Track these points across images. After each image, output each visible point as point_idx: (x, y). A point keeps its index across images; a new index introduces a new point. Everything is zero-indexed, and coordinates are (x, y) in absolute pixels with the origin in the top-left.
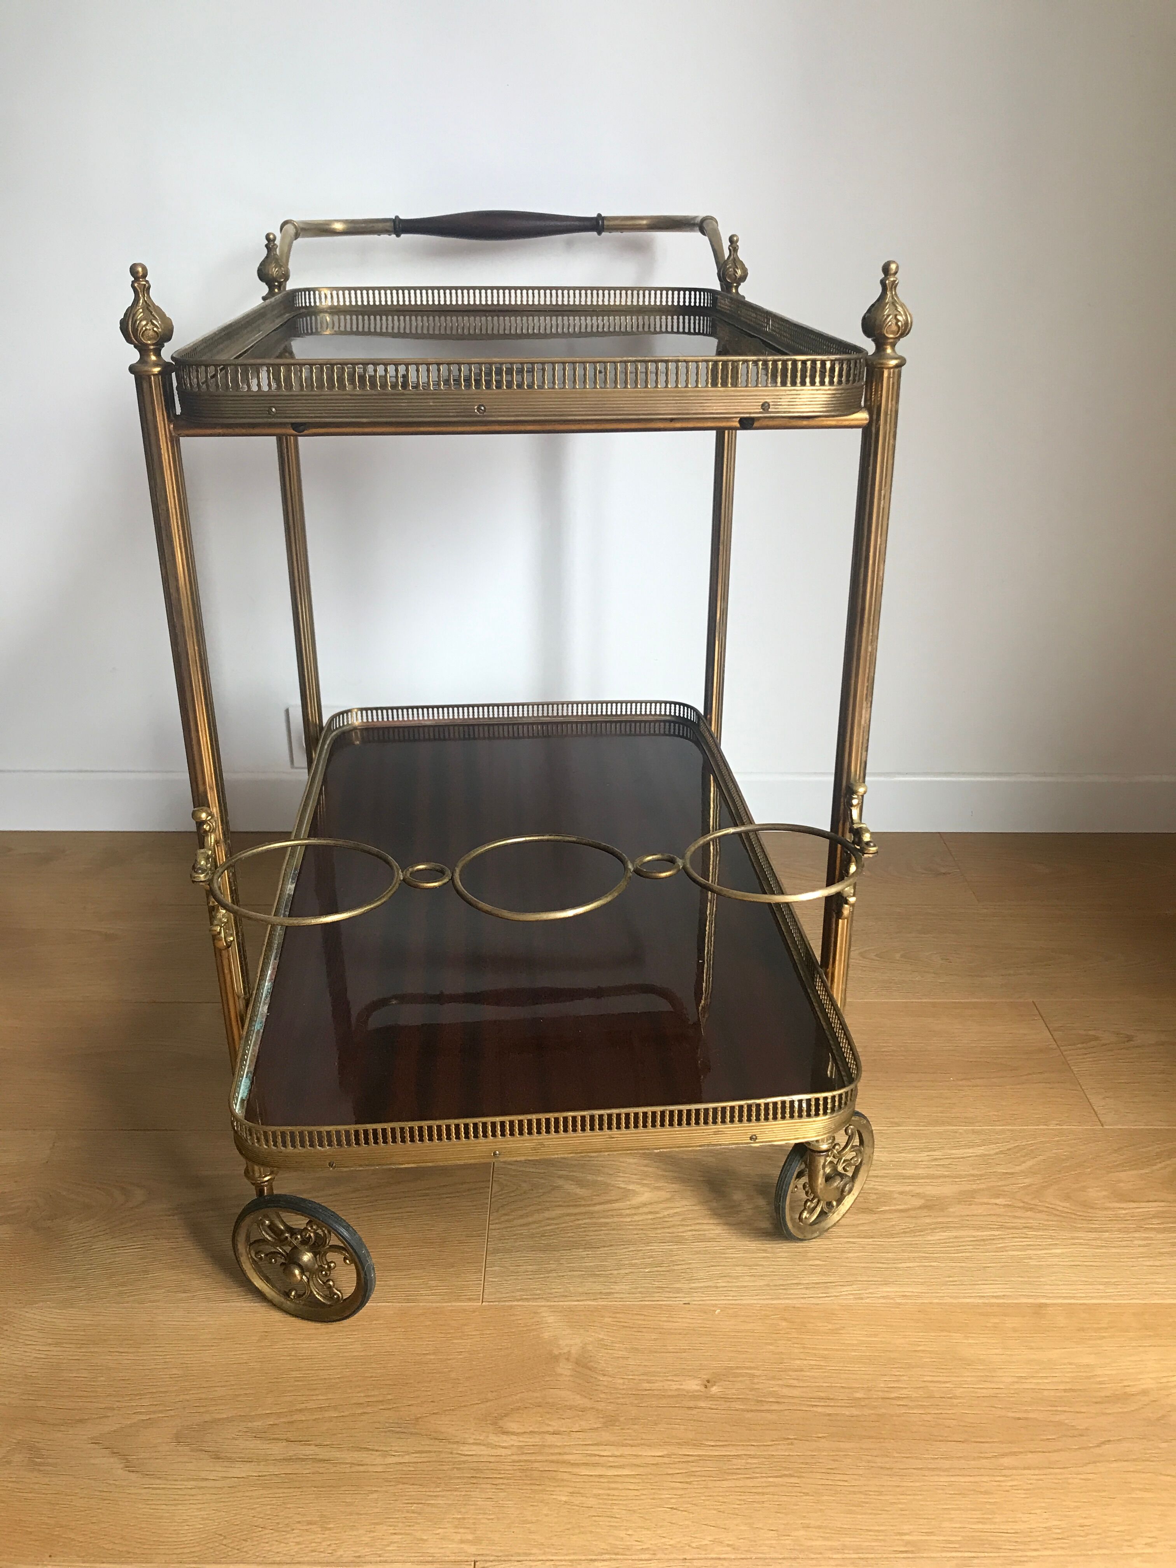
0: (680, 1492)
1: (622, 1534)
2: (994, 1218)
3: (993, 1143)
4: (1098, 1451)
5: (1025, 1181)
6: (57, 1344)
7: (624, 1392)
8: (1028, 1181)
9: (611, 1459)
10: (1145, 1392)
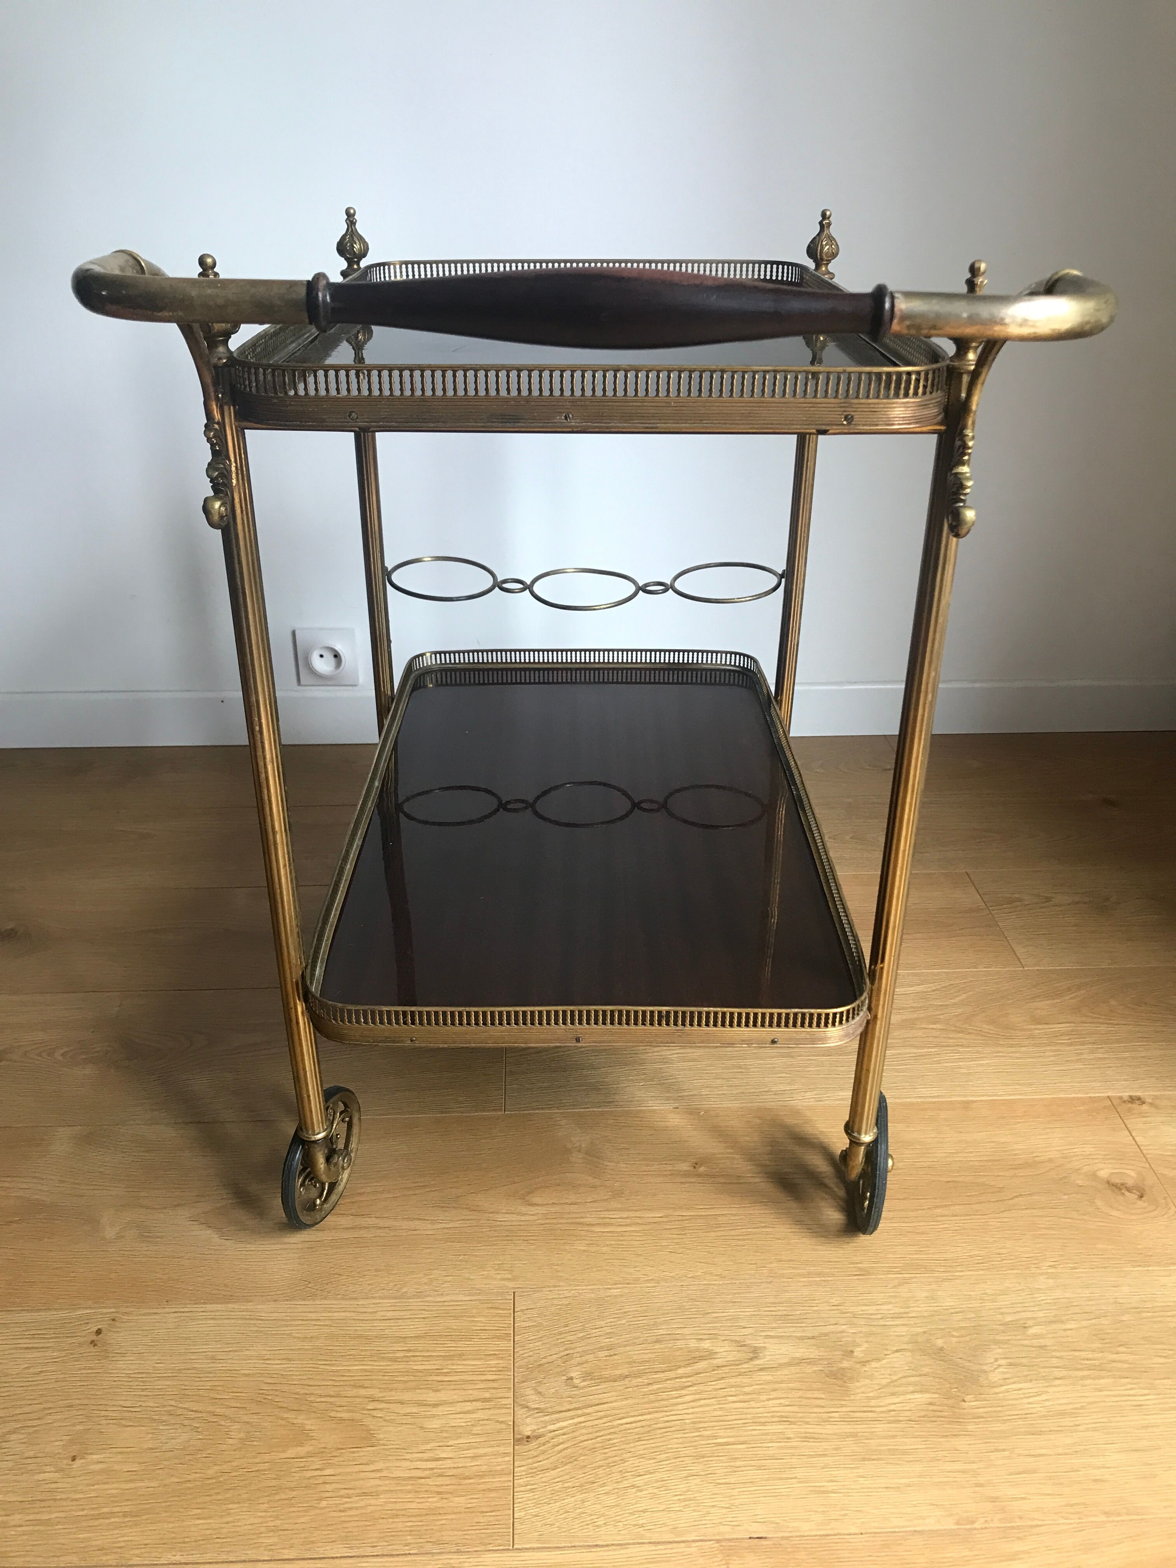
0: (676, 1241)
1: (632, 1270)
2: (931, 1039)
3: (930, 983)
4: (1011, 1202)
5: (958, 1010)
6: (148, 1152)
7: (627, 1173)
8: (960, 1011)
9: (619, 1220)
10: (1050, 1160)
